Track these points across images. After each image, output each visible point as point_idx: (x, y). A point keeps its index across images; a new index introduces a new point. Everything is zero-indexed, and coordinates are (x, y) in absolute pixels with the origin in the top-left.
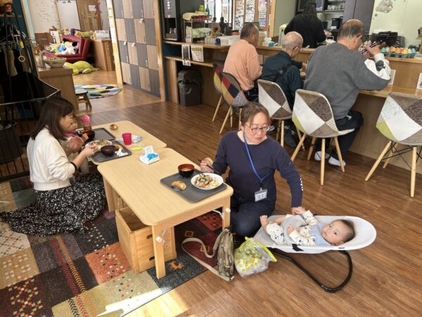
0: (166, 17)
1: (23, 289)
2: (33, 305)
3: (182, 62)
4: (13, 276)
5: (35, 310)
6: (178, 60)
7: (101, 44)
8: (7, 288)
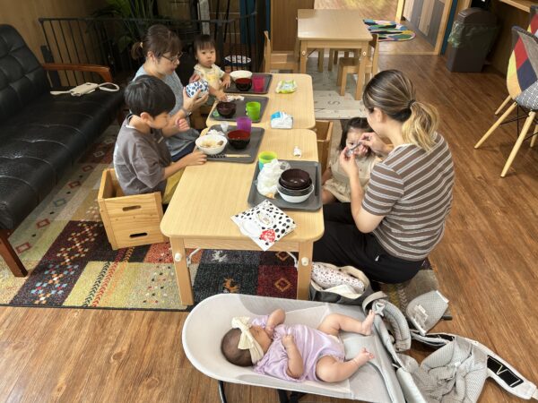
1: (87, 230)
2: (80, 250)
4: (93, 212)
5: (77, 255)
8: (79, 222)
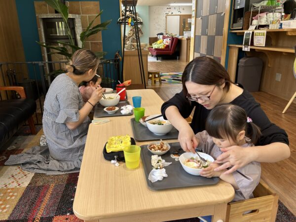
0: (236, 8)
3: (242, 48)
6: (240, 46)
7: (186, 41)
